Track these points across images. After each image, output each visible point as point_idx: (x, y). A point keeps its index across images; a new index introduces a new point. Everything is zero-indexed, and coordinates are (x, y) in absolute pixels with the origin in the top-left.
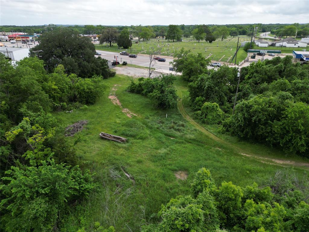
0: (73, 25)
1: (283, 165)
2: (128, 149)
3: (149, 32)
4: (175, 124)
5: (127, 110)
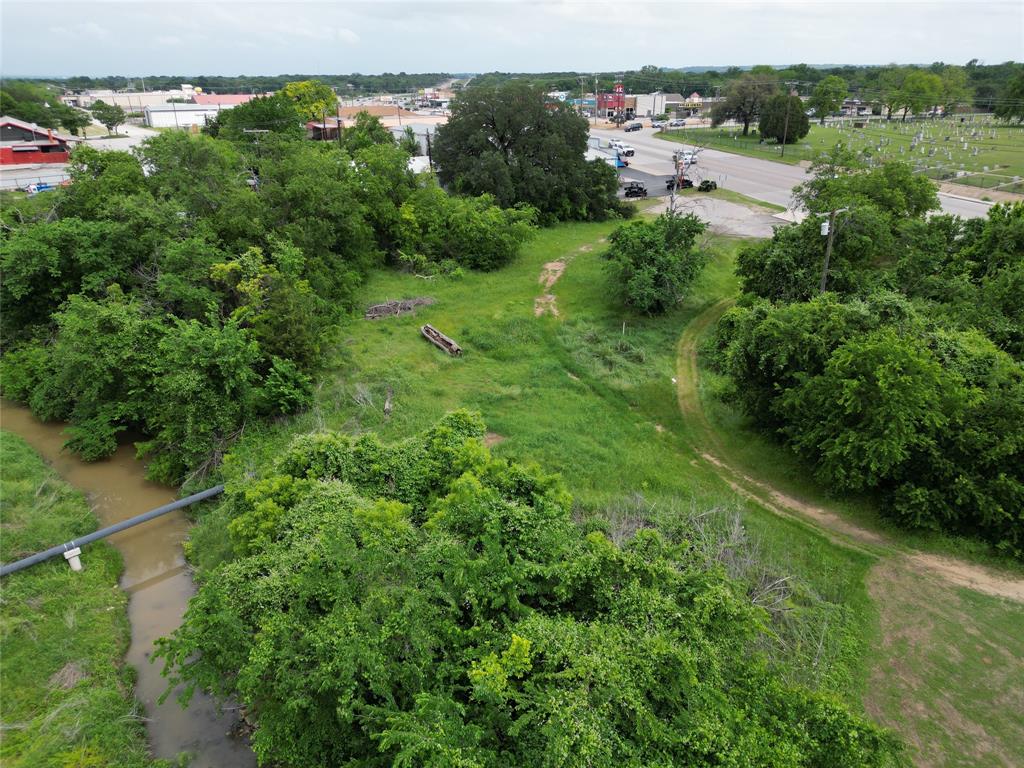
0: (722, 66)
1: (785, 511)
2: (445, 368)
3: (933, 88)
4: (623, 350)
5: (552, 298)
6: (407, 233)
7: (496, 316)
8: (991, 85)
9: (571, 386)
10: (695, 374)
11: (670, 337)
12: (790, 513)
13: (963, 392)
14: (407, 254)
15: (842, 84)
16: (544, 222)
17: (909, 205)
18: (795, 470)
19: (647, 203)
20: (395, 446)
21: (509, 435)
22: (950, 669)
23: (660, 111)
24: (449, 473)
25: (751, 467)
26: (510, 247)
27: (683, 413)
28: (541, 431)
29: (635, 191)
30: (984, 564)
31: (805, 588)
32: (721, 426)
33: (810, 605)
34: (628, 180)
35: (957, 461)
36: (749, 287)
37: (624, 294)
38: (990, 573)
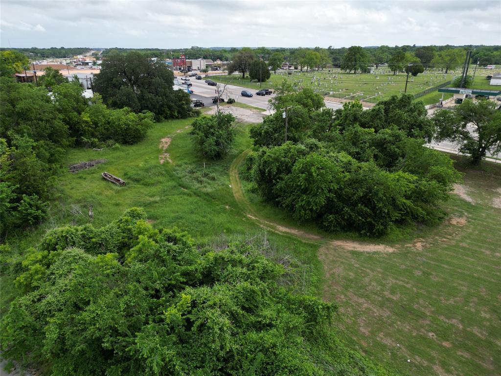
1: (283, 233)
2: (118, 192)
3: (316, 58)
4: (206, 175)
5: (167, 155)
6: (86, 128)
7: (141, 165)
8: (338, 57)
9: (184, 194)
10: (239, 183)
11: (226, 168)
12: (285, 233)
13: (342, 175)
14: (87, 139)
15: (281, 56)
16: (157, 120)
17: (314, 105)
18: (285, 216)
19: (205, 109)
20: (103, 229)
21: (158, 219)
22: (351, 281)
23: (203, 67)
24: (131, 238)
25: (267, 218)
26: (142, 132)
27: (236, 199)
28: (173, 215)
29: (199, 104)
30: (357, 241)
31: (295, 261)
32: (253, 203)
33: (298, 267)
34: (194, 99)
35: (343, 203)
36: (256, 143)
37: (202, 150)
38: (360, 244)
